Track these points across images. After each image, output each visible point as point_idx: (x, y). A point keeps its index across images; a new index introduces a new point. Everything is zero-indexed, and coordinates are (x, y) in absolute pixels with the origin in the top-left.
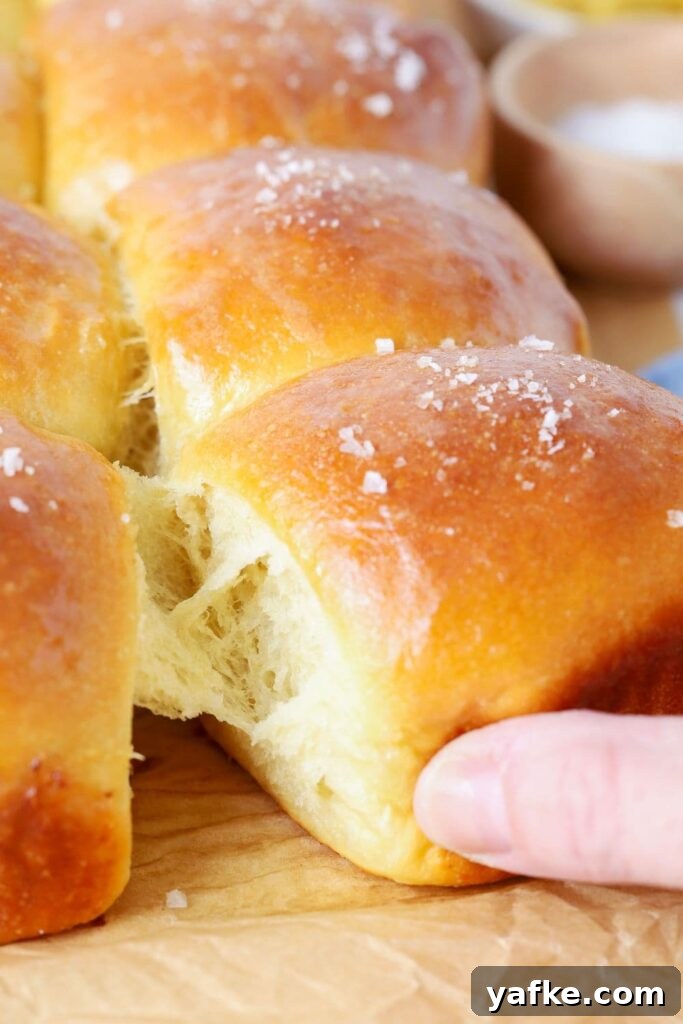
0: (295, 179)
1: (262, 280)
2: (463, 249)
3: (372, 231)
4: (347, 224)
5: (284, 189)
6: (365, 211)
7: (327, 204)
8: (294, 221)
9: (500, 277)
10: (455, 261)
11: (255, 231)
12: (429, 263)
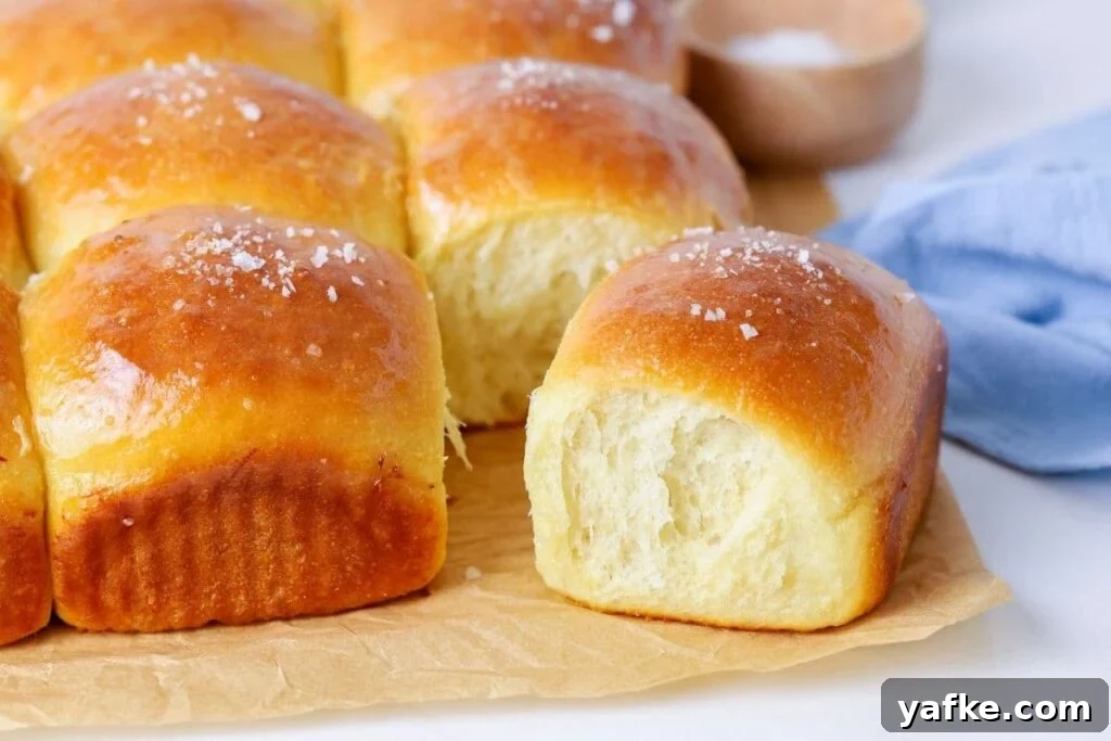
0: (529, 74)
1: (495, 142)
2: (650, 132)
3: (580, 113)
4: (563, 106)
5: (521, 81)
6: (580, 99)
7: (550, 92)
8: (524, 103)
9: (678, 155)
10: (642, 138)
11: (495, 108)
12: (621, 139)
